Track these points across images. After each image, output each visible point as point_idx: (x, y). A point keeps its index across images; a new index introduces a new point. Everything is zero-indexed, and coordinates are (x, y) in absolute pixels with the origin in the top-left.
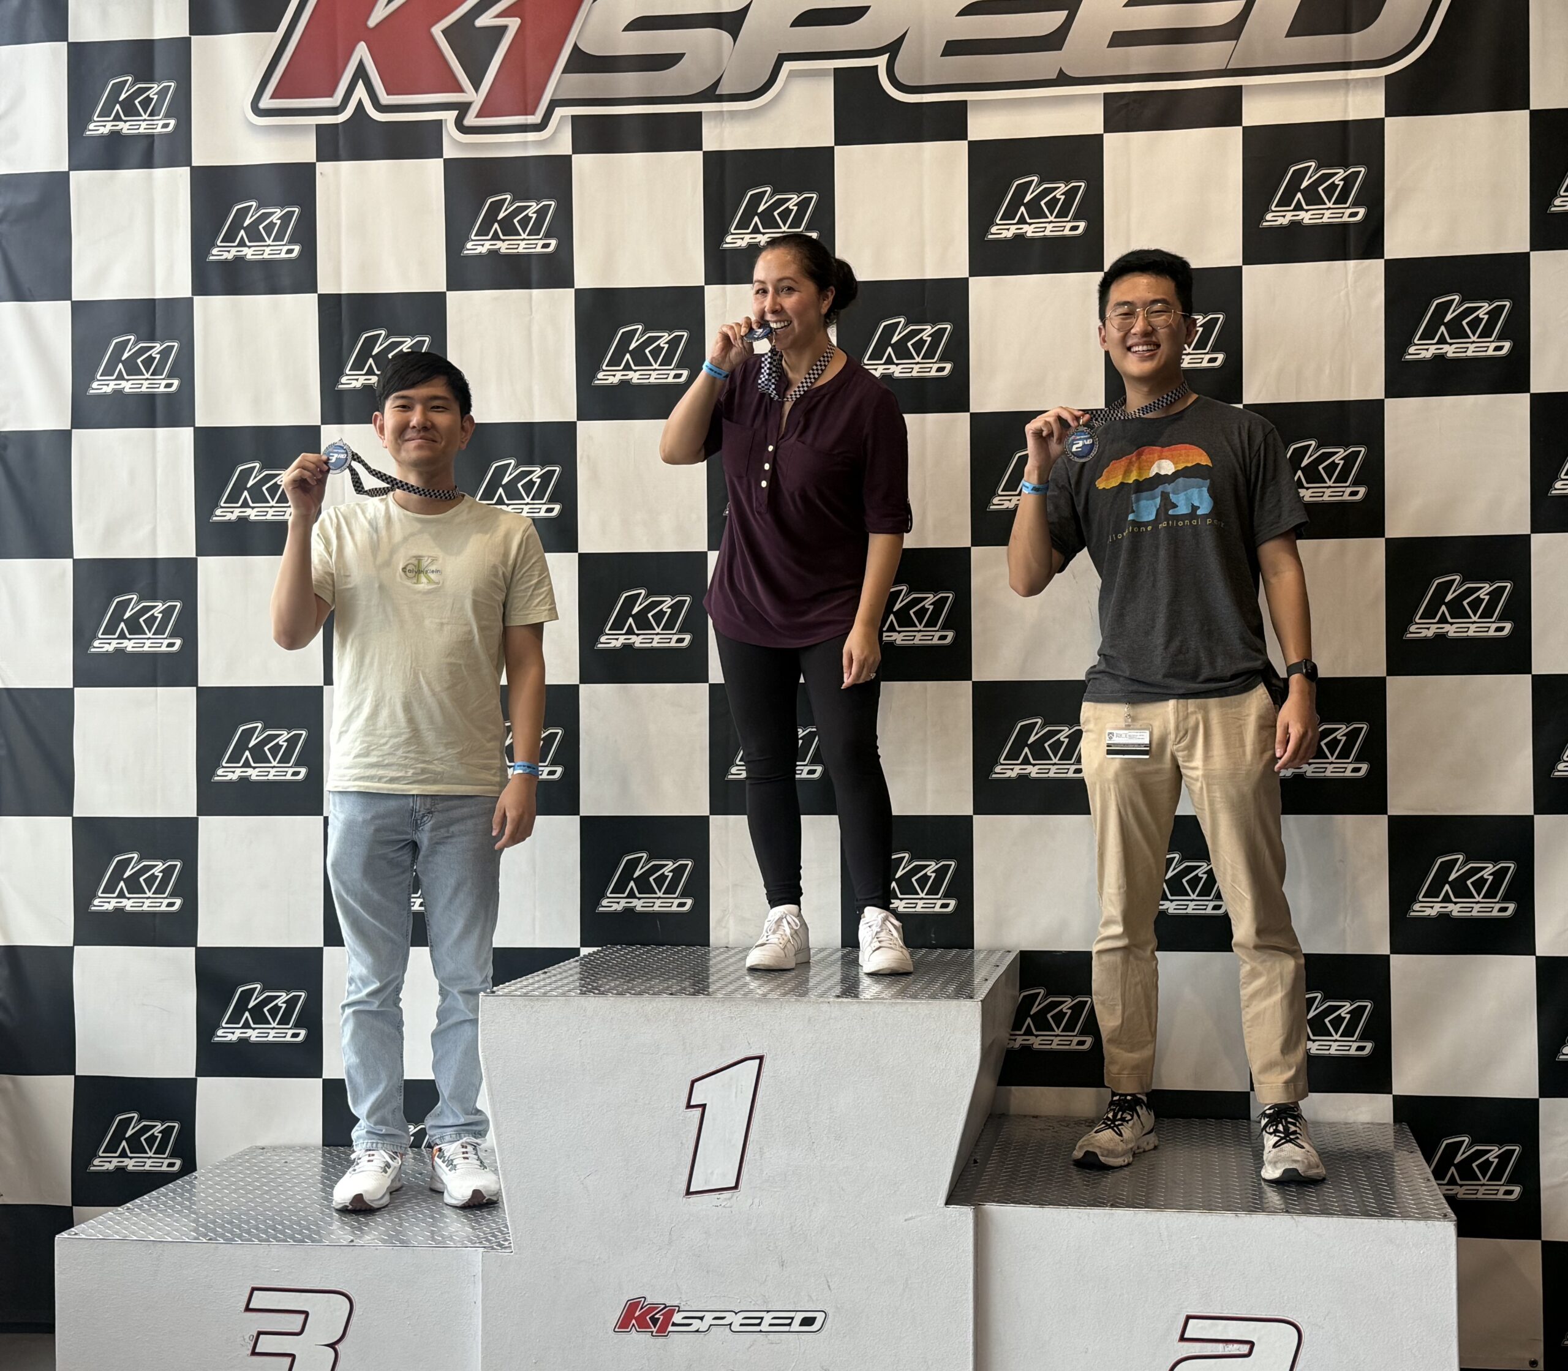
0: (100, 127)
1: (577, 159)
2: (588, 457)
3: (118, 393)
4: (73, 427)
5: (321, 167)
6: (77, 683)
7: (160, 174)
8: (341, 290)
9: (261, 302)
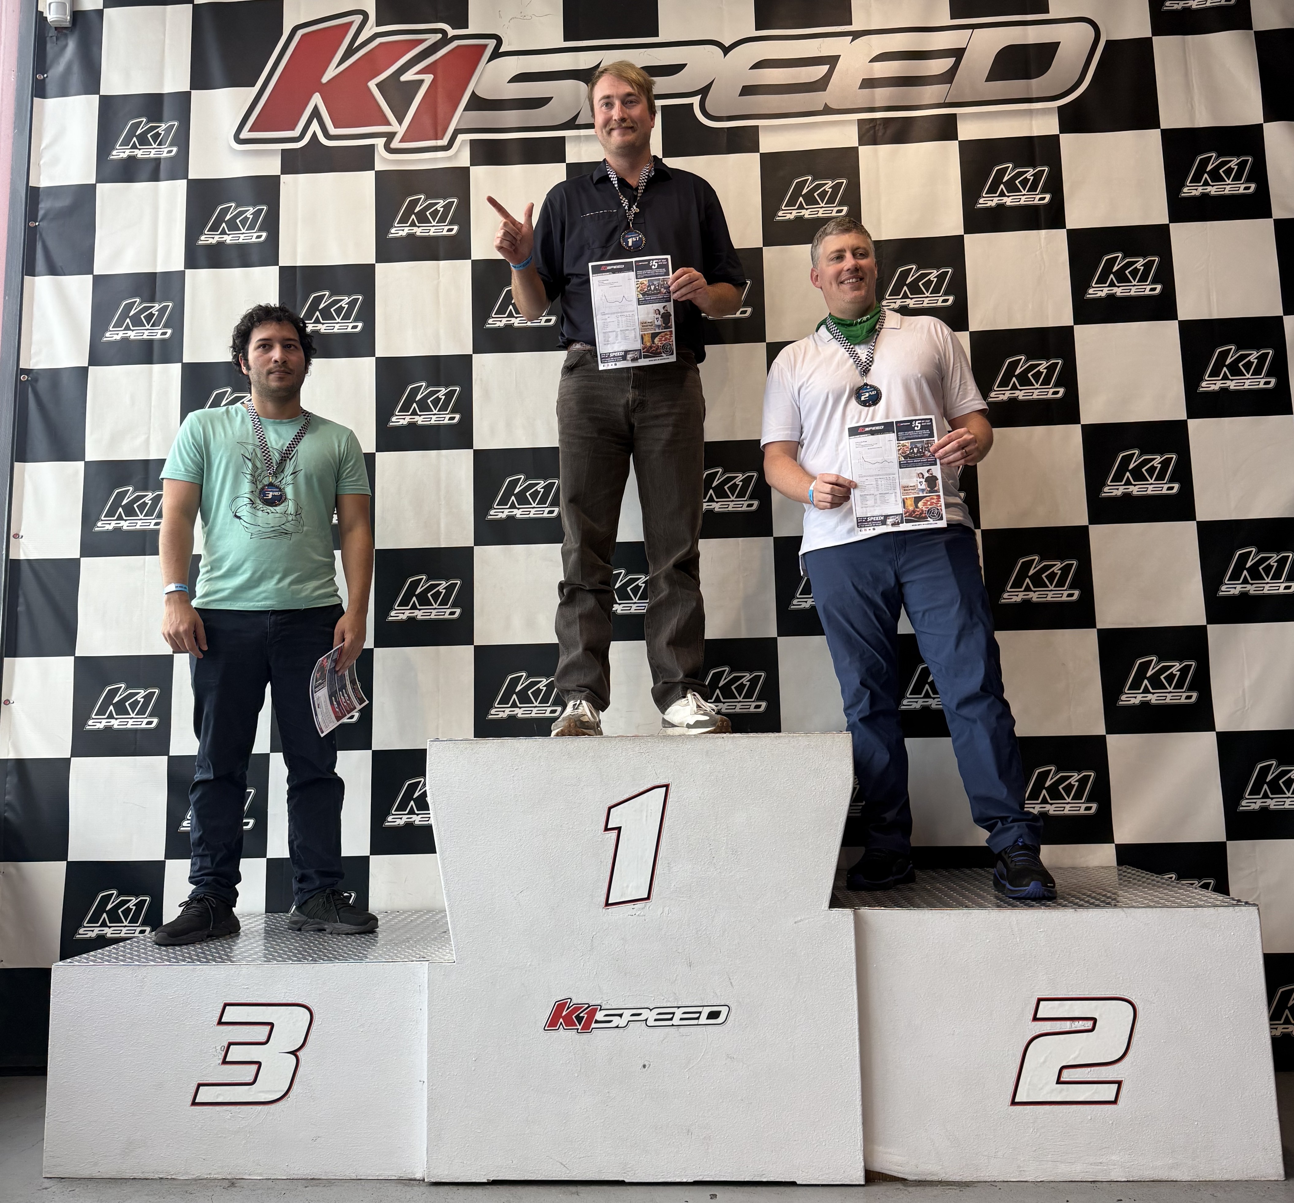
0: (120, 153)
1: (473, 169)
2: (481, 380)
3: (125, 340)
4: (90, 365)
5: (284, 178)
6: (82, 555)
7: (164, 186)
8: (296, 262)
9: (237, 273)
